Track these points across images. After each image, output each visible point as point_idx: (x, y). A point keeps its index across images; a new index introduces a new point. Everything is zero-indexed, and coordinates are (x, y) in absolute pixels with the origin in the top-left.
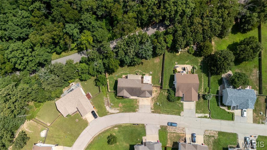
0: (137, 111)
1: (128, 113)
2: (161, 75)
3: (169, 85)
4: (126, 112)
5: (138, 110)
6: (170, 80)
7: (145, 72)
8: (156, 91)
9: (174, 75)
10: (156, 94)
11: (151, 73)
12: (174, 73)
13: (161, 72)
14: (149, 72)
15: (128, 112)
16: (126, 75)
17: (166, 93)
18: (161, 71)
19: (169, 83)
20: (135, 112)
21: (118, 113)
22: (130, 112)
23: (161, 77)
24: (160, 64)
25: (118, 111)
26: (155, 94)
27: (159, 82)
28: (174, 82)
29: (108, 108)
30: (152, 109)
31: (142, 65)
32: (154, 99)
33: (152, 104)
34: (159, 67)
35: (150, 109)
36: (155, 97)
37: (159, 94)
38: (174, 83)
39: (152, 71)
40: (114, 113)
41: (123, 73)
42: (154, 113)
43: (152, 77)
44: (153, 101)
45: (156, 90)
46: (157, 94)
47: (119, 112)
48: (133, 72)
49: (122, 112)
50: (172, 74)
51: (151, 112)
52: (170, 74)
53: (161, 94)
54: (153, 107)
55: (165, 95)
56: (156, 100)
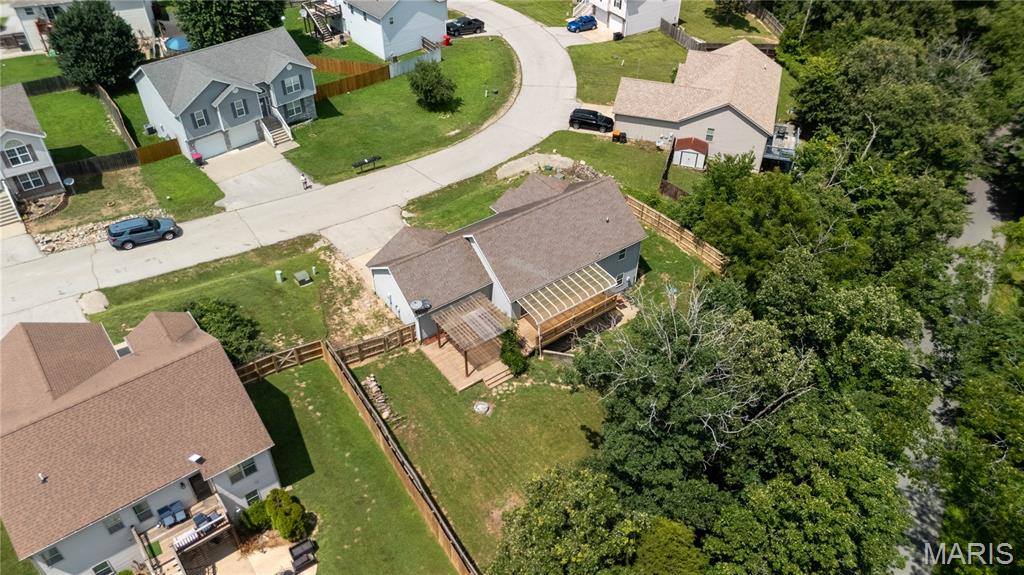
0: (406, 208)
1: (445, 184)
2: (396, 432)
3: (285, 399)
4: (457, 183)
5: (406, 214)
6: (299, 435)
7: (526, 389)
8: (361, 329)
9: (283, 481)
10: (347, 318)
11: (481, 407)
13: (409, 451)
14: (500, 404)
15: (449, 186)
19: (290, 411)
20: (412, 202)
21: (496, 168)
22: (438, 191)
23: (385, 415)
24: (465, 500)
25: (500, 174)
26: (361, 316)
29: (562, 162)
30: (330, 249)
31: (583, 428)
32: (347, 290)
33: (338, 266)
34: (457, 474)
35: (337, 244)
36: (348, 303)
37: (325, 325)
39: (483, 417)
40: (509, 160)
42: (301, 238)
43: (451, 390)
44: (350, 283)
45: (365, 338)
46: (343, 323)
47: (492, 171)
49: (478, 179)
50: (308, 480)
51: (323, 233)
52: (318, 473)
53: (314, 332)
54: (328, 260)
55: (286, 335)
56: (328, 291)
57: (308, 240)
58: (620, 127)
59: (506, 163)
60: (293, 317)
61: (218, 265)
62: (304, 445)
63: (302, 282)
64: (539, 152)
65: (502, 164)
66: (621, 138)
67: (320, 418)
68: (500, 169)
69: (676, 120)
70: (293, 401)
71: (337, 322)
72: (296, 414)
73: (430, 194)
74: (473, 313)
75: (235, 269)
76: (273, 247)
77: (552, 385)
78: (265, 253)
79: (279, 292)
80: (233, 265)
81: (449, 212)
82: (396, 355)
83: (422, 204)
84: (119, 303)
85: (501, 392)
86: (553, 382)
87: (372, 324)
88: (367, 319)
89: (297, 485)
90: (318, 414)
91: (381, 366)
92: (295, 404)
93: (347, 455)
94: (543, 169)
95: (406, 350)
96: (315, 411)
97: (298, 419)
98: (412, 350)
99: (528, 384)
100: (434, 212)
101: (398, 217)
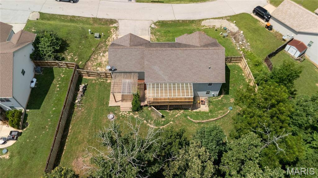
0: (155, 24)
1: (177, 19)
2: (76, 109)
3: (53, 78)
4: (182, 20)
5: (153, 26)
6: (46, 94)
8: (100, 65)
9: (28, 107)
10: (99, 58)
11: (111, 116)
12: (26, 115)
13: (74, 118)
14: (119, 119)
15: (178, 21)
16: (198, 110)
17: (69, 57)
18: (72, 122)
19: (51, 83)
20: (159, 22)
21: (203, 20)
22: (172, 21)
23: (77, 101)
24: (74, 148)
25: (203, 23)
26: (104, 59)
27: (85, 87)
28: (33, 85)
29: (233, 28)
30: (117, 28)
33: (114, 36)
34: (80, 137)
35: (120, 28)
36: (104, 52)
37: (90, 57)
38: (35, 80)
40: (212, 19)
41: (208, 117)
42: (111, 20)
43: (107, 103)
45: (98, 68)
46: (97, 59)
47: (200, 21)
48: (173, 121)
49: (192, 22)
50: (36, 111)
51: (119, 21)
52: (40, 110)
53: (84, 58)
54: (112, 32)
55: (74, 55)
56: (102, 45)
57: (112, 21)
58: (271, 22)
59: (209, 19)
60: (82, 49)
61: (78, 18)
62: (44, 98)
63: (96, 37)
64: (228, 20)
65: (207, 19)
66: (270, 28)
67: (57, 91)
68: (204, 21)
69: (297, 30)
70: (55, 80)
71: (95, 58)
72: (52, 85)
73: (168, 21)
74: (127, 81)
75: (83, 22)
76: (100, 19)
77: (145, 121)
78: (95, 20)
79: (87, 37)
80: (83, 21)
81: (169, 31)
82: (102, 80)
83: (162, 24)
84: (42, 19)
85: (123, 114)
86: (146, 121)
87: (105, 64)
88: (105, 61)
89: (31, 110)
90: (58, 89)
91: (94, 82)
92: (55, 82)
93: (54, 109)
94: (222, 28)
95: (107, 80)
96: (58, 87)
97: (51, 87)
98: (109, 81)
99: (135, 116)
100: (164, 29)
101: (149, 25)
